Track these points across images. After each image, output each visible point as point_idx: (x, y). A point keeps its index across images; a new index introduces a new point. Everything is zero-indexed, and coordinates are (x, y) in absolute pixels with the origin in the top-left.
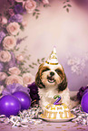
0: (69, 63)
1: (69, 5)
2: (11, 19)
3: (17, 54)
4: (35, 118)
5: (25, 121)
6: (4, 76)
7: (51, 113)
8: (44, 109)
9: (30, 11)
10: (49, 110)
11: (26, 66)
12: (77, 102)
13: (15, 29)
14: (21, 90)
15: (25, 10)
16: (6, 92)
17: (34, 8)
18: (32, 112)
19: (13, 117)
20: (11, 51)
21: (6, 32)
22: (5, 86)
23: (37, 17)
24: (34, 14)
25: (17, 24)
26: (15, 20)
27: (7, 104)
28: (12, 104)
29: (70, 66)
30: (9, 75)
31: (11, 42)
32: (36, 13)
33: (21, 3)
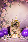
0: (20, 21)
2: (3, 8)
3: (5, 18)
6: (1, 25)
9: (9, 6)
11: (7, 22)
20: (3, 17)
21: (2, 12)
24: (10, 7)
25: (5, 10)
26: (4, 8)
28: (2, 34)
29: (20, 22)
31: (3, 15)
32: (10, 6)
33: (6, 4)
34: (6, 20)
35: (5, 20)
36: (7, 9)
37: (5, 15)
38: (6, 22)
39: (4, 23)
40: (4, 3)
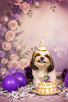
0: (55, 50)
1: (55, 7)
2: (11, 18)
3: (16, 44)
4: (30, 93)
5: (22, 95)
7: (42, 88)
8: (37, 85)
9: (26, 12)
10: (41, 87)
11: (23, 53)
12: (62, 80)
13: (14, 25)
14: (19, 71)
15: (21, 11)
16: (8, 74)
17: (28, 9)
18: (28, 88)
19: (13, 92)
20: (11, 42)
22: (7, 69)
23: (31, 16)
24: (28, 14)
25: (15, 21)
26: (14, 19)
27: (9, 82)
28: (13, 82)
29: (56, 53)
30: (10, 60)
31: (11, 35)
33: (18, 6)
34: (19, 47)
35: (15, 49)
36: (20, 21)
37: (17, 35)
38: (18, 55)
39: (14, 58)
40: (15, 6)
